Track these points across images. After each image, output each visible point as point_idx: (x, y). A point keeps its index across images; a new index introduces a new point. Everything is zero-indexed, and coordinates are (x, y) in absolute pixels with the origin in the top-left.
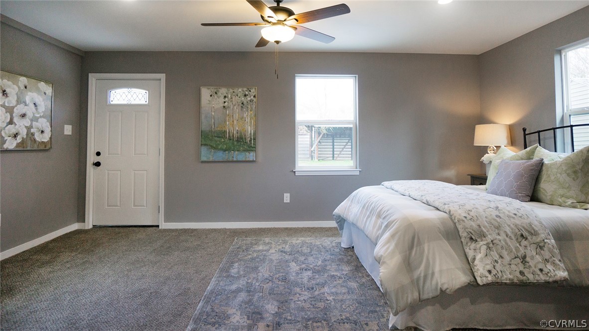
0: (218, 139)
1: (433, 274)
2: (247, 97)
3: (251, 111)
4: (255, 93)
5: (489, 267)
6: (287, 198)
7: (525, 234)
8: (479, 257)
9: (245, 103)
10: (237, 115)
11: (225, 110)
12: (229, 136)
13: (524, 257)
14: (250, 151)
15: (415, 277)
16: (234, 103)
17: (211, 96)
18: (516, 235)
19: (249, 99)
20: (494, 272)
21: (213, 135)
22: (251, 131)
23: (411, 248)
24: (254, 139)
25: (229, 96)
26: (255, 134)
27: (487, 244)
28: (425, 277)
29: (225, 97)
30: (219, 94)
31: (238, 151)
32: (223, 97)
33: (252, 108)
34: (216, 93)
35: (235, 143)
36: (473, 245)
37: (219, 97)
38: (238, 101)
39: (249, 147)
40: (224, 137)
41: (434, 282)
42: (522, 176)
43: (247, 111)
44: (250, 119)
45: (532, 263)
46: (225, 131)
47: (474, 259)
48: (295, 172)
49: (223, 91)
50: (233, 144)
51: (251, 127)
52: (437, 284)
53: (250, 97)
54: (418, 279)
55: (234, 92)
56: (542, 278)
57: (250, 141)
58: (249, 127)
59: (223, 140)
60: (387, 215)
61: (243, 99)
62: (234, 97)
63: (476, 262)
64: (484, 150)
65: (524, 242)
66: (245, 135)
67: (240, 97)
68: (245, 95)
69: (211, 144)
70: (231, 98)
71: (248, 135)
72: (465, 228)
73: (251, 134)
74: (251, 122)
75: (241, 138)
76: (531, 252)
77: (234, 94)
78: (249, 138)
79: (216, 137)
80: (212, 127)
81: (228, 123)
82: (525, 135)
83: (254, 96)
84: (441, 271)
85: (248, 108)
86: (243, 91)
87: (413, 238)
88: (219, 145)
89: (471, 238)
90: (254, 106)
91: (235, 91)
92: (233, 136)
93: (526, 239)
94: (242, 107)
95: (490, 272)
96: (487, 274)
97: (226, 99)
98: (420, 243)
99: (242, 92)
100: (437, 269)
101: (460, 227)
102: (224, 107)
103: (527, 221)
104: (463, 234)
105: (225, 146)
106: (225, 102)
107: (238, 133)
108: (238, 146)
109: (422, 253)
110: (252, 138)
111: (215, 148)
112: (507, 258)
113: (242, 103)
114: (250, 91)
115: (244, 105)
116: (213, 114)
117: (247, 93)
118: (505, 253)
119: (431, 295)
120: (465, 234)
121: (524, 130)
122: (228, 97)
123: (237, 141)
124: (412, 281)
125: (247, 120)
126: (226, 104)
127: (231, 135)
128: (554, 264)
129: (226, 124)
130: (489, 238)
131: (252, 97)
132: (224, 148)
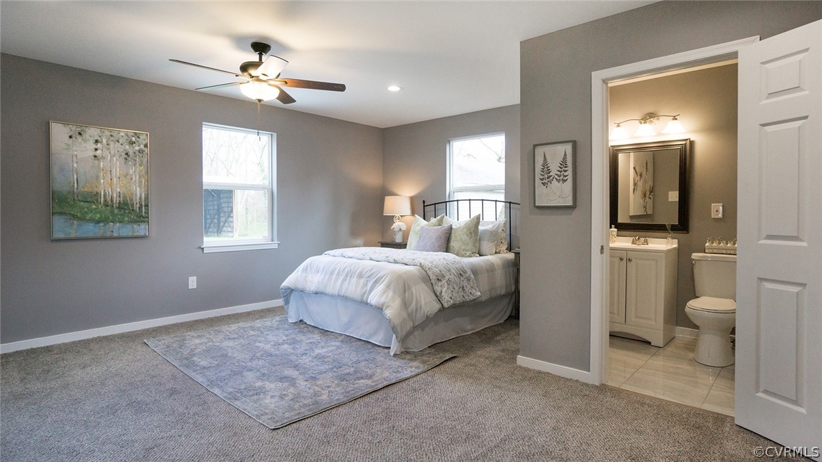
0: (86, 205)
1: (421, 306)
2: (134, 145)
3: (140, 165)
4: (146, 141)
5: (450, 295)
6: (193, 282)
7: (462, 273)
8: (444, 291)
9: (131, 153)
10: (118, 170)
11: (96, 162)
12: (105, 201)
13: (463, 287)
14: (139, 222)
15: (410, 312)
16: (112, 152)
17: (71, 137)
18: (457, 274)
19: (137, 148)
20: (453, 298)
21: (76, 198)
22: (141, 194)
23: (405, 292)
24: (147, 206)
25: (104, 141)
26: (147, 198)
27: (447, 282)
28: (416, 310)
29: (97, 141)
30: (86, 136)
31: (120, 222)
32: (92, 141)
33: (142, 162)
34: (80, 134)
35: (116, 211)
36: (440, 284)
37: (85, 141)
38: (119, 149)
39: (137, 217)
40: (97, 202)
41: (422, 312)
42: (441, 238)
43: (135, 165)
44: (140, 177)
45: (467, 290)
46: (97, 193)
47: (441, 292)
48: (203, 249)
49: (93, 132)
50: (112, 212)
51: (140, 189)
52: (424, 313)
53: (139, 146)
54: (412, 312)
55: (111, 136)
56: (472, 298)
57: (140, 208)
58: (138, 189)
59: (94, 206)
60: (372, 274)
61: (127, 147)
62: (112, 143)
63: (443, 294)
64: (391, 219)
65: (462, 278)
66: (131, 200)
67: (122, 144)
68: (132, 143)
69: (72, 213)
70: (108, 144)
71: (136, 200)
72: (434, 273)
73: (140, 198)
74: (140, 182)
75: (126, 204)
76: (465, 283)
77: (112, 138)
78: (138, 205)
79: (82, 201)
80: (73, 186)
81: (102, 181)
82: (424, 206)
83: (146, 146)
84: (426, 304)
85: (135, 161)
86: (127, 135)
87: (404, 285)
88: (86, 213)
89: (438, 279)
90: (146, 160)
91: (114, 134)
92: (112, 201)
93: (462, 276)
94: (126, 159)
95: (451, 298)
96: (450, 299)
97: (99, 145)
98: (409, 288)
99: (126, 137)
100: (423, 303)
101: (430, 274)
102: (95, 156)
103: (460, 265)
104: (433, 277)
105: (98, 215)
106: (96, 150)
107: (120, 196)
108: (121, 215)
109: (412, 294)
110: (143, 204)
111: (79, 219)
112: (457, 288)
113: (127, 154)
114: (138, 137)
115: (129, 156)
116: (75, 165)
117: (134, 139)
118: (455, 286)
119: (420, 322)
120: (434, 277)
121: (424, 202)
122: (101, 142)
123: (119, 208)
124: (408, 315)
125: (134, 179)
126: (99, 152)
127: (109, 199)
128: (475, 289)
129: (100, 184)
130: (447, 278)
131: (142, 146)
132: (97, 218)
